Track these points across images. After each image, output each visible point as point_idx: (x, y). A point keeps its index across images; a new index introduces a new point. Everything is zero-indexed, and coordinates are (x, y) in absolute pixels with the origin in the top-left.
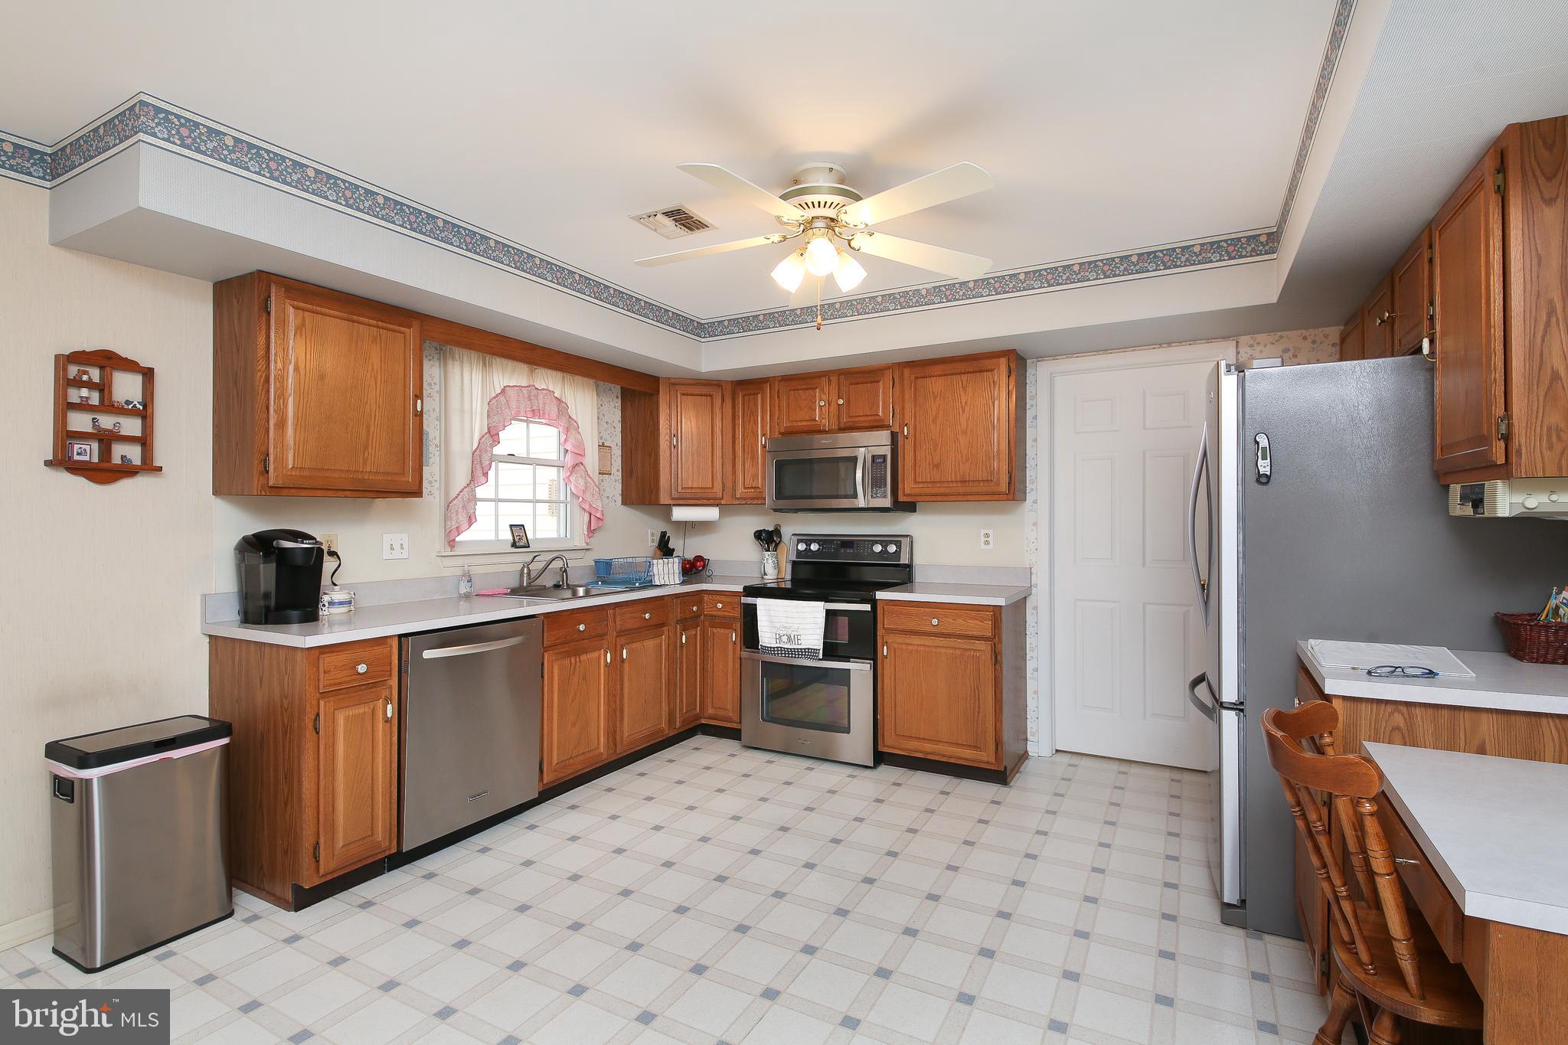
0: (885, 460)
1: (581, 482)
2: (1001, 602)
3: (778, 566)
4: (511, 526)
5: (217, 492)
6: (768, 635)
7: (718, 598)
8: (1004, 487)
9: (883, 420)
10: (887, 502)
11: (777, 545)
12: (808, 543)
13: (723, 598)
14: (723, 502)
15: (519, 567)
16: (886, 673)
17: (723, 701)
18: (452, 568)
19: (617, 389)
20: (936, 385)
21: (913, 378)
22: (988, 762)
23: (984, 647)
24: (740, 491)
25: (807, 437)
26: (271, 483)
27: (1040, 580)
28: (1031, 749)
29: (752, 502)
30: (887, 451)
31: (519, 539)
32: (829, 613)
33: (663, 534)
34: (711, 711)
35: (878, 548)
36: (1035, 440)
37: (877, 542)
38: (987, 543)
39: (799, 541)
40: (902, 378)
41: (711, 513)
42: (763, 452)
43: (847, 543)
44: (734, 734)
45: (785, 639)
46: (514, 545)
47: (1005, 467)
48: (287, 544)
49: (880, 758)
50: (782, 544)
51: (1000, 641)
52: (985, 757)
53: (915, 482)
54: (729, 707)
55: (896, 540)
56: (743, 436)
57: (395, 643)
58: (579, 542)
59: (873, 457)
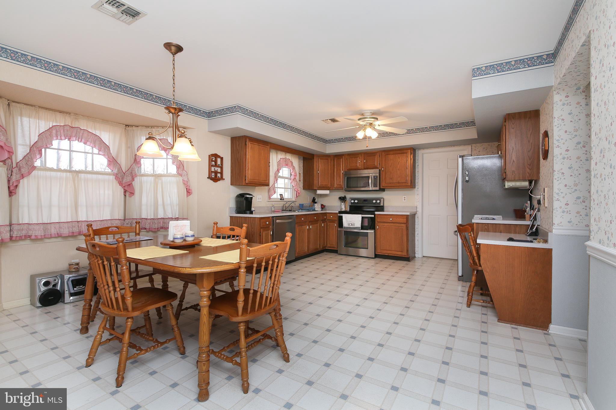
0: (377, 177)
1: (295, 183)
2: (408, 214)
3: (345, 207)
4: (280, 194)
5: (231, 184)
6: (346, 224)
7: (331, 215)
8: (409, 184)
9: (376, 166)
10: (378, 188)
11: (345, 201)
12: (354, 200)
13: (332, 215)
14: (331, 189)
15: (283, 205)
16: (378, 233)
17: (332, 242)
18: (269, 204)
19: (302, 158)
20: (391, 157)
21: (385, 155)
22: (405, 255)
23: (404, 225)
24: (336, 186)
25: (356, 171)
26: (247, 182)
27: (419, 210)
28: (416, 255)
29: (339, 189)
30: (378, 175)
31: (282, 198)
32: (363, 218)
33: (314, 198)
34: (329, 245)
35: (374, 201)
36: (418, 172)
37: (374, 200)
38: (405, 200)
39: (352, 200)
40: (382, 155)
41: (327, 192)
42: (342, 175)
43: (365, 200)
44: (335, 251)
45: (350, 225)
46: (281, 199)
47: (410, 179)
48: (248, 196)
49: (376, 256)
50: (346, 201)
51: (408, 224)
52: (404, 254)
53: (385, 183)
54: (334, 244)
55: (379, 199)
56: (337, 170)
57: (271, 218)
58: (294, 200)
59: (374, 176)
